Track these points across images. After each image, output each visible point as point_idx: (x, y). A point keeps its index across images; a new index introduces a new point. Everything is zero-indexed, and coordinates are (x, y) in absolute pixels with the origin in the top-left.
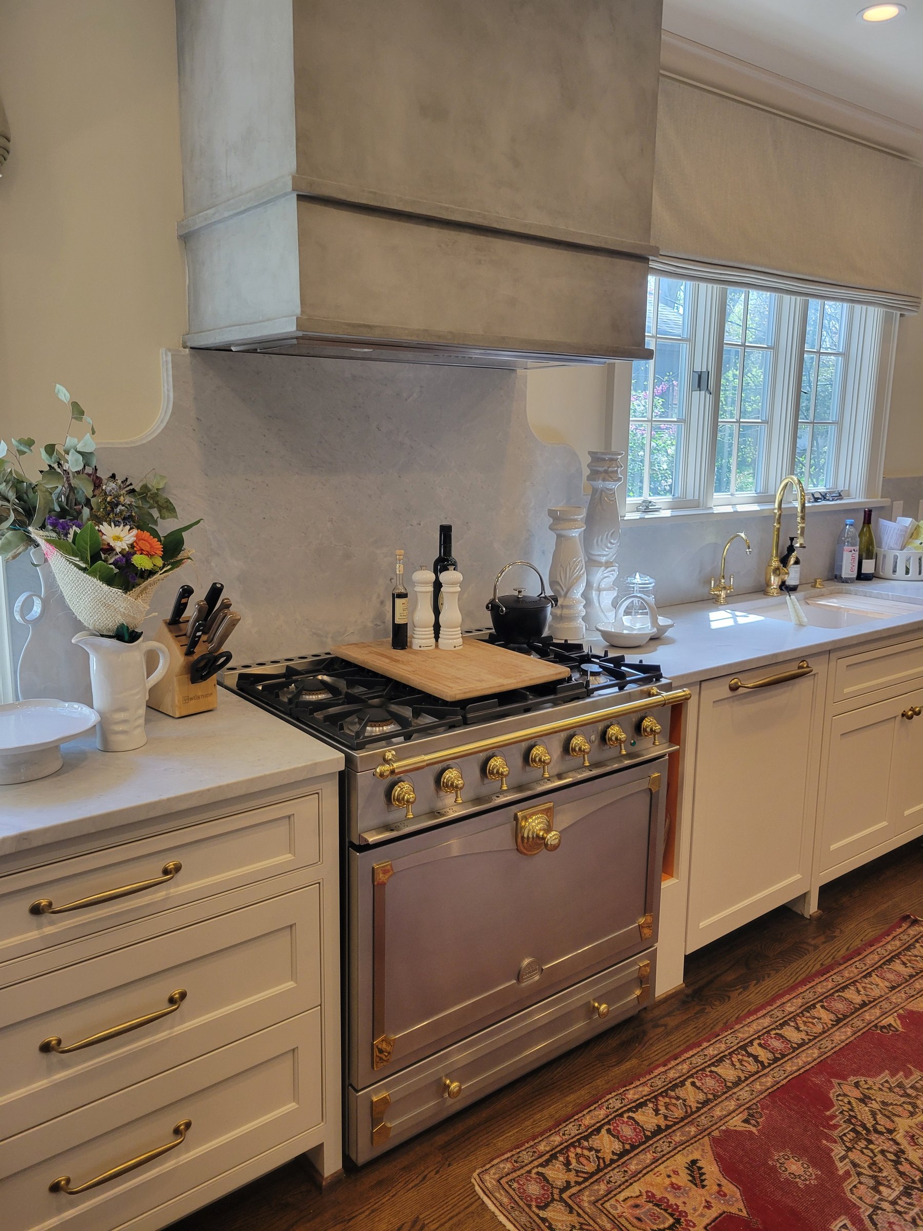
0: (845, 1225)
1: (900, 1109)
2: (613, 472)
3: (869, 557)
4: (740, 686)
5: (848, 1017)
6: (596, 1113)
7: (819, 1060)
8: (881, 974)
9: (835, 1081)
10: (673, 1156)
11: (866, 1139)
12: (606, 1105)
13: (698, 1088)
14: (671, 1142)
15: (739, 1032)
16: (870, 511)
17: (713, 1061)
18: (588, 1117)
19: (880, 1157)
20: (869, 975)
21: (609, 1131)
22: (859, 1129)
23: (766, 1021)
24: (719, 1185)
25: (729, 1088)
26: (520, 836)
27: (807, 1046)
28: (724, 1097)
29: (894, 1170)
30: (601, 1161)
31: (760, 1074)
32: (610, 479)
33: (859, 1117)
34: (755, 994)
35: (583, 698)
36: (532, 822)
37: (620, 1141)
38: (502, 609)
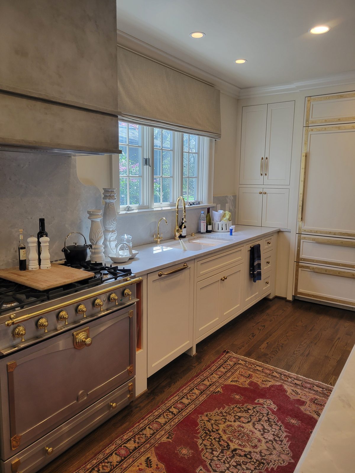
0: (201, 469)
1: (221, 421)
2: (112, 196)
3: (210, 224)
4: (162, 274)
5: (205, 391)
6: (111, 447)
7: (194, 409)
8: (216, 373)
9: (200, 416)
10: (140, 458)
11: (209, 435)
12: (115, 443)
13: (151, 429)
14: (140, 452)
15: (167, 404)
16: (209, 208)
17: (157, 417)
18: (108, 450)
19: (214, 440)
20: (212, 374)
21: (116, 454)
22: (207, 432)
23: (177, 398)
24: (157, 465)
25: (162, 426)
26: (75, 342)
27: (190, 404)
28: (160, 430)
29: (218, 444)
30: (112, 466)
31: (174, 418)
32: (112, 199)
33: (207, 427)
34: (173, 389)
35: (100, 284)
36: (80, 336)
37: (120, 456)
38: (68, 251)
